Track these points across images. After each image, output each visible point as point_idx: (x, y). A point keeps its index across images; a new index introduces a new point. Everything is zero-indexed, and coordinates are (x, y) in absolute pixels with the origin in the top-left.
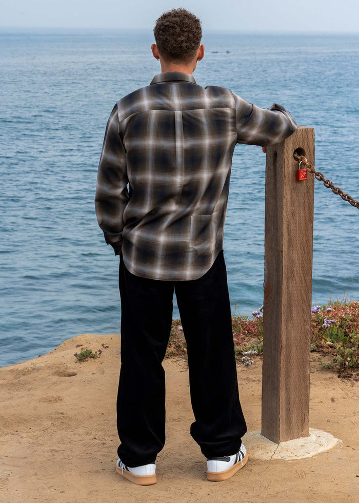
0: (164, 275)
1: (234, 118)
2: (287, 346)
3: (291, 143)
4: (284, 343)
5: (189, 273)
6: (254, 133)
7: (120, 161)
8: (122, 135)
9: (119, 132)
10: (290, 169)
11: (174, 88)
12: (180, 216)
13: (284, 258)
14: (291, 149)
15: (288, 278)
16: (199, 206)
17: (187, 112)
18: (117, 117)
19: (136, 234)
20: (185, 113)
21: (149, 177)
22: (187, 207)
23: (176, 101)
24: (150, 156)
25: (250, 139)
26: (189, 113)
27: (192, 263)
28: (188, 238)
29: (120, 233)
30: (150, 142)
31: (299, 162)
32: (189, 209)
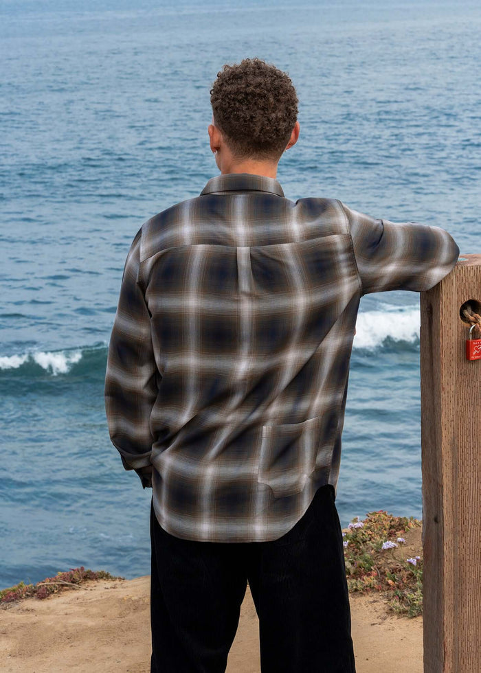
0: (216, 533)
1: (349, 249)
2: (454, 651)
3: (454, 292)
4: (449, 648)
5: (260, 528)
6: (391, 269)
7: (141, 330)
8: (143, 285)
9: (137, 281)
10: (454, 339)
11: (240, 203)
12: (240, 430)
13: (445, 498)
14: (454, 302)
15: (455, 533)
16: (275, 409)
17: (261, 248)
18: (138, 255)
19: (168, 461)
20: (256, 250)
21: (192, 361)
22: (253, 412)
23: (241, 230)
24: (192, 326)
25: (385, 281)
26: (263, 252)
27: (264, 511)
28: (255, 469)
29: (146, 454)
30: (192, 302)
31: (471, 326)
32: (256, 415)
